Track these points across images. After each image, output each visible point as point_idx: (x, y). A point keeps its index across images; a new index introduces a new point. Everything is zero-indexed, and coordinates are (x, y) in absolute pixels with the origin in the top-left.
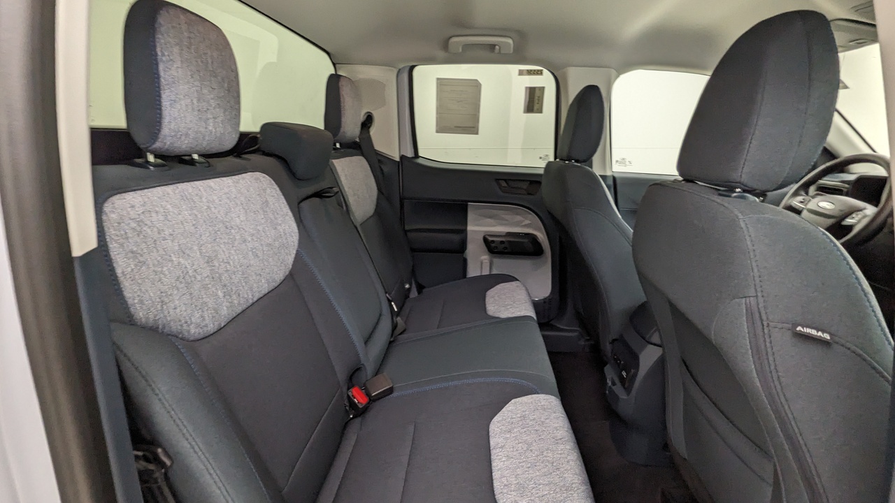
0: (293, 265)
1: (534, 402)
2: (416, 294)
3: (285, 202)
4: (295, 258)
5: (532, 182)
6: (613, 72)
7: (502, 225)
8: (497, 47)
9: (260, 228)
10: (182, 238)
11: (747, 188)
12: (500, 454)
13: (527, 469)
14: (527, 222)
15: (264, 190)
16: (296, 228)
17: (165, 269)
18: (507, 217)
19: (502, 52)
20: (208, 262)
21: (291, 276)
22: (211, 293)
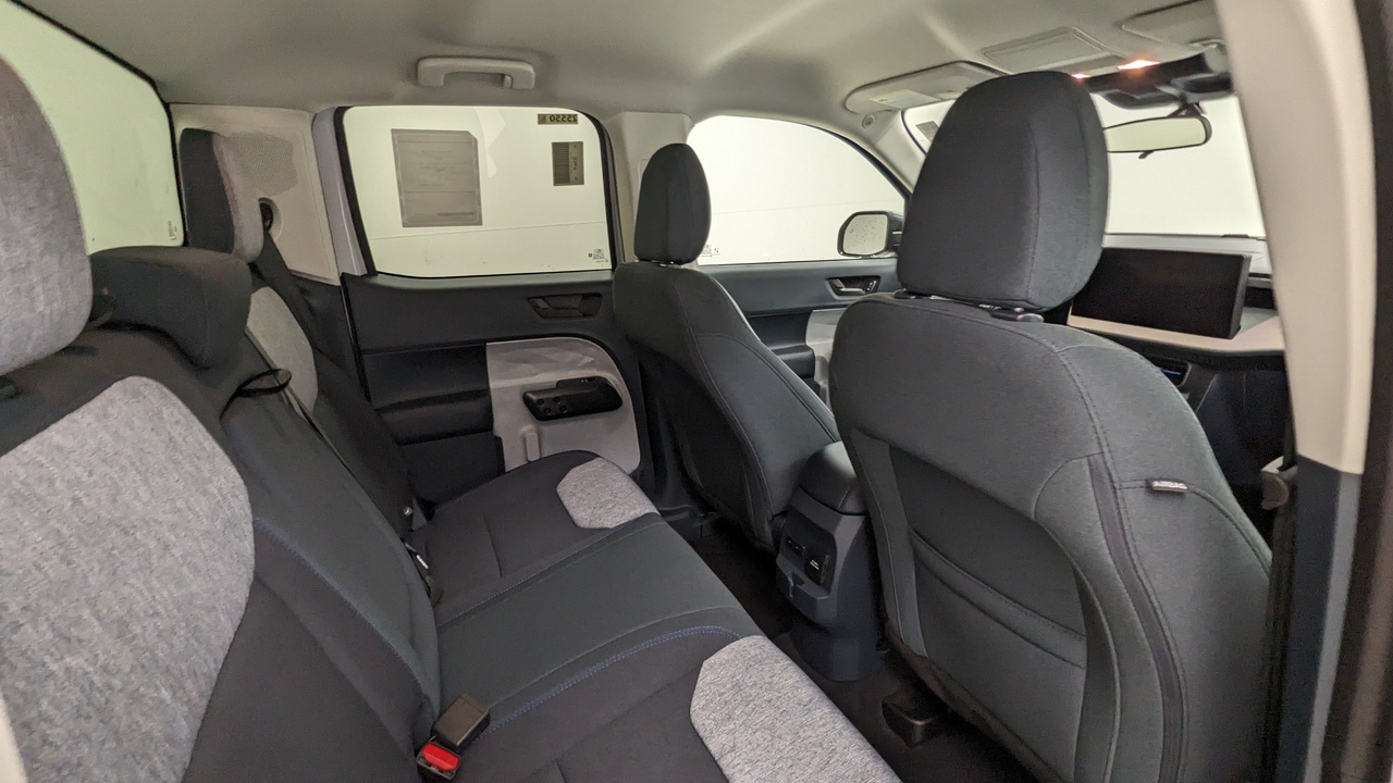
0: (256, 558)
1: (738, 656)
2: (424, 521)
3: (202, 427)
4: (256, 541)
5: (585, 296)
6: (687, 119)
7: (546, 370)
8: (508, 78)
9: (180, 504)
10: (51, 603)
11: (1031, 306)
12: (736, 762)
13: (790, 771)
14: (588, 359)
15: (159, 413)
16: (237, 475)
17: (44, 704)
18: (553, 356)
19: (516, 86)
20: (121, 636)
21: (259, 584)
22: (150, 703)
